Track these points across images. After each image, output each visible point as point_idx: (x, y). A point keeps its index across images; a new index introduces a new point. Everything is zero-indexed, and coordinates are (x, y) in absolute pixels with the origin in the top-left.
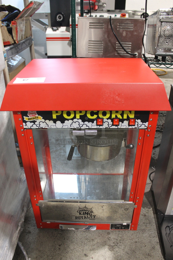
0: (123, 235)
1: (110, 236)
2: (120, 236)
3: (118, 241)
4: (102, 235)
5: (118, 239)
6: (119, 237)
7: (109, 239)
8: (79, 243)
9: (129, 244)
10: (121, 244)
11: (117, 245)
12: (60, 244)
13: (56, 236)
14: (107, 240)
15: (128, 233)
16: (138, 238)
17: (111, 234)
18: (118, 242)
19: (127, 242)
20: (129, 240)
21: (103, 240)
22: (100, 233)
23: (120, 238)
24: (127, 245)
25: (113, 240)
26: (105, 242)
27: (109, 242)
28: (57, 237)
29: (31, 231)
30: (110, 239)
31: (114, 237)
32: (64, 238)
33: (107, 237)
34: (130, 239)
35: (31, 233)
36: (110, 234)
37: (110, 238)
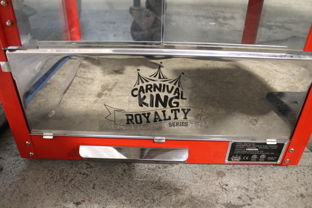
0: (260, 178)
1: (225, 180)
2: (254, 180)
3: (252, 194)
4: (204, 178)
5: (250, 188)
6: (251, 184)
7: (224, 187)
8: (137, 198)
9: (284, 200)
10: (262, 200)
11: (249, 205)
12: (79, 200)
13: (71, 180)
14: (220, 189)
15: (274, 172)
16: (306, 187)
17: (228, 175)
18: (251, 196)
19: (277, 195)
20: (283, 191)
21: (207, 191)
22: (196, 174)
23: (255, 186)
24: (280, 204)
25: (235, 189)
26: (214, 195)
27: (225, 195)
28: (73, 182)
29: (5, 167)
30: (227, 187)
31: (238, 183)
32: (92, 186)
33: (217, 184)
34: (282, 189)
35: (4, 171)
36: (224, 175)
37: (227, 185)
